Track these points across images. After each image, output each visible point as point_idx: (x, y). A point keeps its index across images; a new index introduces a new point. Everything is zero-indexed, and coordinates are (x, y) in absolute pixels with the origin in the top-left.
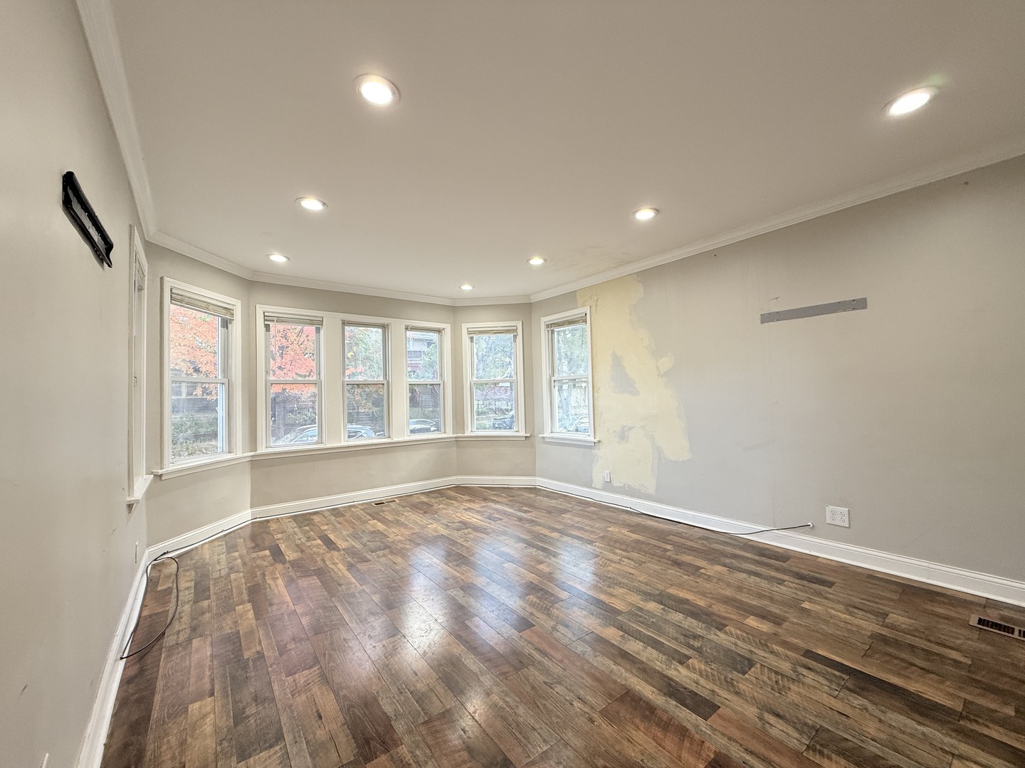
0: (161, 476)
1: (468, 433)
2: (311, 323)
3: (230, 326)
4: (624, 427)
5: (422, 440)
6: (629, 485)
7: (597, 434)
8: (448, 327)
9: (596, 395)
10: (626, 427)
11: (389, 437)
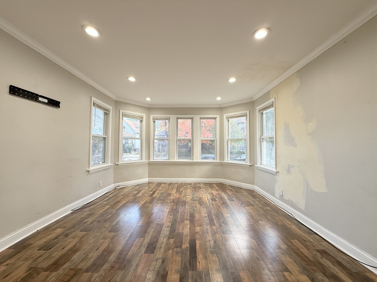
0: (118, 164)
1: (225, 161)
2: (166, 119)
3: (142, 122)
4: (289, 165)
5: (205, 162)
6: (291, 201)
7: (277, 168)
8: (218, 117)
9: (277, 146)
10: (290, 165)
11: (193, 160)
